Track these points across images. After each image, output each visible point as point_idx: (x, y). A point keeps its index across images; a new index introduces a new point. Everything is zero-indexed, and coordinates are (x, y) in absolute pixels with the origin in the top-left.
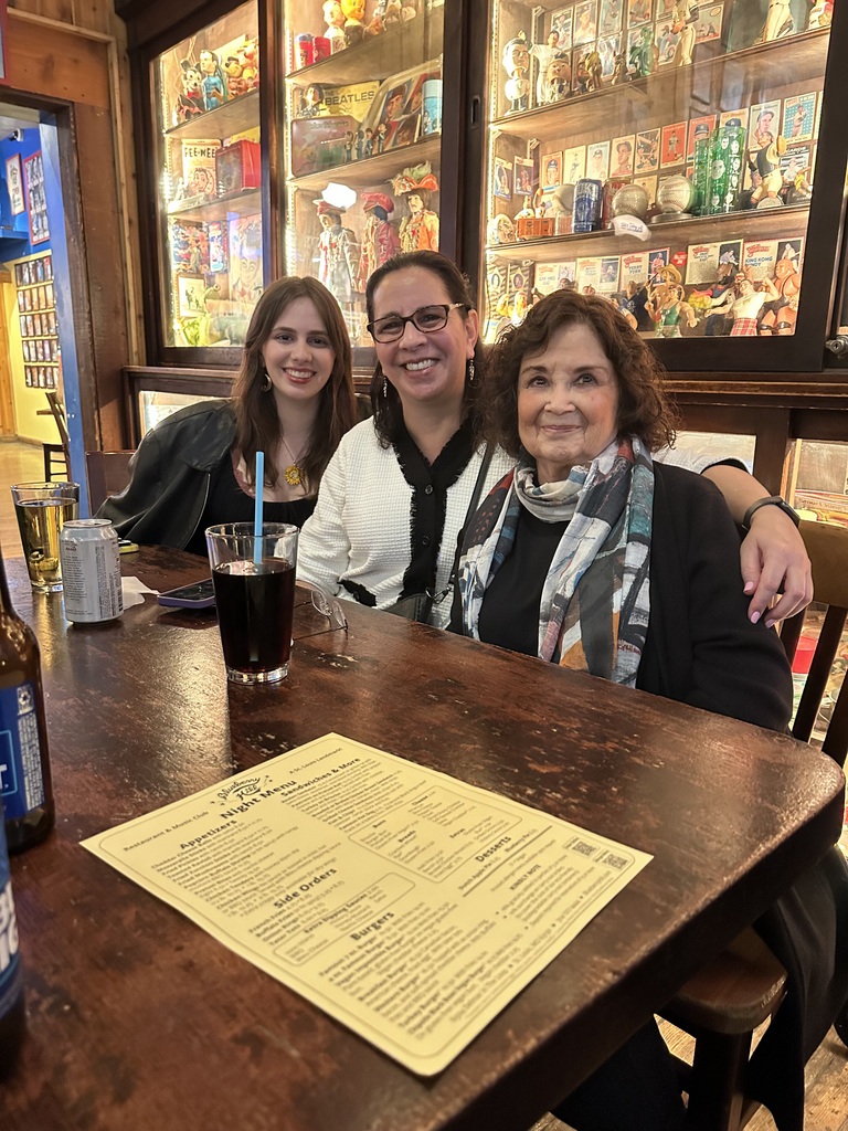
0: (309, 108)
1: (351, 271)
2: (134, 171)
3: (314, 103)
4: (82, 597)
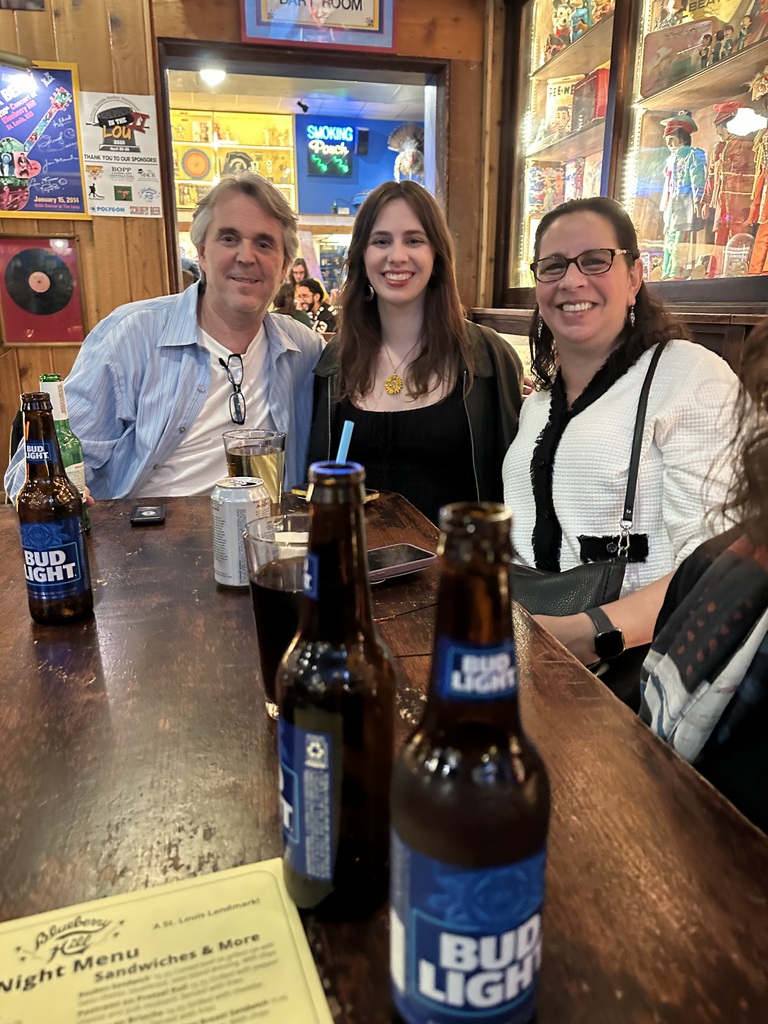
0: (669, 18)
1: (695, 195)
2: (500, 119)
3: (675, 11)
4: (223, 558)
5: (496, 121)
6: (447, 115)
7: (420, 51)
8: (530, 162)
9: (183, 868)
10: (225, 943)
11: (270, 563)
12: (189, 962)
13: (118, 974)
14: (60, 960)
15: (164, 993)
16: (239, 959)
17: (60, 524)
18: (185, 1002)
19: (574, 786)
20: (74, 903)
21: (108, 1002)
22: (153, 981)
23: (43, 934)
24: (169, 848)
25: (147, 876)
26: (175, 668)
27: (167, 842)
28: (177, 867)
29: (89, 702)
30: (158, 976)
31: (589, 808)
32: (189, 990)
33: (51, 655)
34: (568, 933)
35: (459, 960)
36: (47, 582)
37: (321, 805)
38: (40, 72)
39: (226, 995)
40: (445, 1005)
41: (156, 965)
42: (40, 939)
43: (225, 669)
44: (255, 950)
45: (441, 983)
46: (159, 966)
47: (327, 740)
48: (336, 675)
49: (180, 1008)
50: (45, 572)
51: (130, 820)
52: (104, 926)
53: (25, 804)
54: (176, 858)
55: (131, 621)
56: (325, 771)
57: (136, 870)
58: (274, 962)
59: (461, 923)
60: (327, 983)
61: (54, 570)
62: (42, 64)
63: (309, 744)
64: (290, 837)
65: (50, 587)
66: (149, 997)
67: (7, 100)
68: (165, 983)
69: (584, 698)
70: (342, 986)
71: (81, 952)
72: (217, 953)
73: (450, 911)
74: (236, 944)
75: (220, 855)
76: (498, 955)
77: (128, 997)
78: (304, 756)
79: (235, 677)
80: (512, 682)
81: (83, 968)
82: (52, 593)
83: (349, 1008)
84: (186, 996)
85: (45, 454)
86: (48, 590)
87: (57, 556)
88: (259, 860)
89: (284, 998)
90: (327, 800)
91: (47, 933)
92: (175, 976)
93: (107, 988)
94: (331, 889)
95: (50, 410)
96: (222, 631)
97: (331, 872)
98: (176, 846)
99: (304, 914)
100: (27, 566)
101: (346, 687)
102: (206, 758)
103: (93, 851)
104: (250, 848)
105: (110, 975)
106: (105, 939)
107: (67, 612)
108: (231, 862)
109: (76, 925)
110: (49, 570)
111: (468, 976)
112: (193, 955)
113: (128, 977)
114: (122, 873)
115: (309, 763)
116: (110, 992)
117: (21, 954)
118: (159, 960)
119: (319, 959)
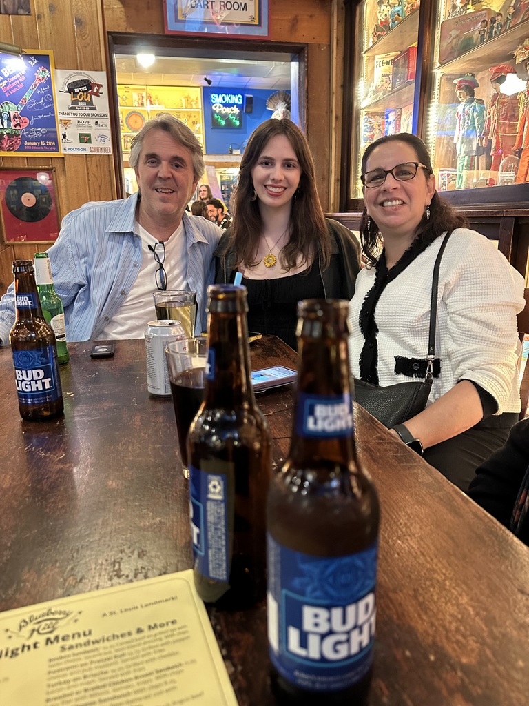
0: (457, 10)
1: (477, 131)
2: (342, 83)
3: (462, 5)
4: (153, 376)
5: (340, 85)
6: (306, 81)
7: (286, 38)
8: (363, 112)
9: (124, 577)
10: (153, 625)
11: (185, 371)
12: (127, 638)
13: (77, 646)
14: (36, 637)
15: (109, 659)
16: (163, 636)
17: (40, 351)
18: (124, 665)
19: (399, 521)
20: (47, 600)
21: (69, 665)
22: (101, 651)
23: (24, 621)
24: (114, 563)
25: (99, 582)
26: (120, 448)
27: (113, 560)
28: (119, 576)
29: (60, 471)
30: (105, 648)
31: (410, 536)
32: (127, 657)
33: (34, 441)
34: (395, 617)
35: (316, 625)
36: (31, 392)
37: (219, 526)
38: (28, 56)
39: (153, 660)
40: (307, 659)
41: (104, 640)
42: (23, 624)
43: (154, 449)
44: (174, 630)
45: (304, 643)
46: (106, 641)
47: (223, 479)
48: (228, 435)
49: (120, 669)
50: (30, 384)
51: (87, 546)
52: (67, 615)
53: (13, 536)
54: (119, 570)
55: (89, 419)
56: (221, 501)
57: (91, 579)
58: (187, 638)
59: (317, 598)
60: (224, 652)
61: (36, 383)
62: (29, 51)
63: (210, 482)
64: (199, 552)
65: (34, 395)
66: (99, 662)
67: (6, 76)
68: (110, 652)
69: (405, 464)
70: (235, 654)
71: (51, 632)
72: (147, 632)
73: (309, 589)
74: (160, 626)
75: (150, 568)
76: (344, 621)
77: (83, 662)
78: (207, 491)
79: (161, 453)
80: (350, 424)
81: (52, 642)
82: (35, 399)
83: (240, 668)
84: (124, 661)
85: (29, 302)
86: (32, 397)
87: (38, 374)
88: (177, 570)
89: (193, 661)
90: (223, 522)
91: (27, 620)
92: (116, 648)
93: (69, 656)
94: (228, 587)
95: (32, 272)
96: (153, 424)
97: (227, 575)
98: (119, 562)
99: (208, 606)
100: (17, 380)
101: (236, 443)
102: (141, 505)
103: (61, 567)
104: (171, 563)
105: (71, 647)
106: (68, 623)
107: (46, 413)
108: (157, 572)
109: (48, 615)
110: (33, 383)
111: (323, 637)
112: (130, 634)
113: (84, 649)
114: (81, 580)
115: (210, 496)
116: (72, 658)
117: (9, 634)
118: (106, 637)
119: (218, 635)
